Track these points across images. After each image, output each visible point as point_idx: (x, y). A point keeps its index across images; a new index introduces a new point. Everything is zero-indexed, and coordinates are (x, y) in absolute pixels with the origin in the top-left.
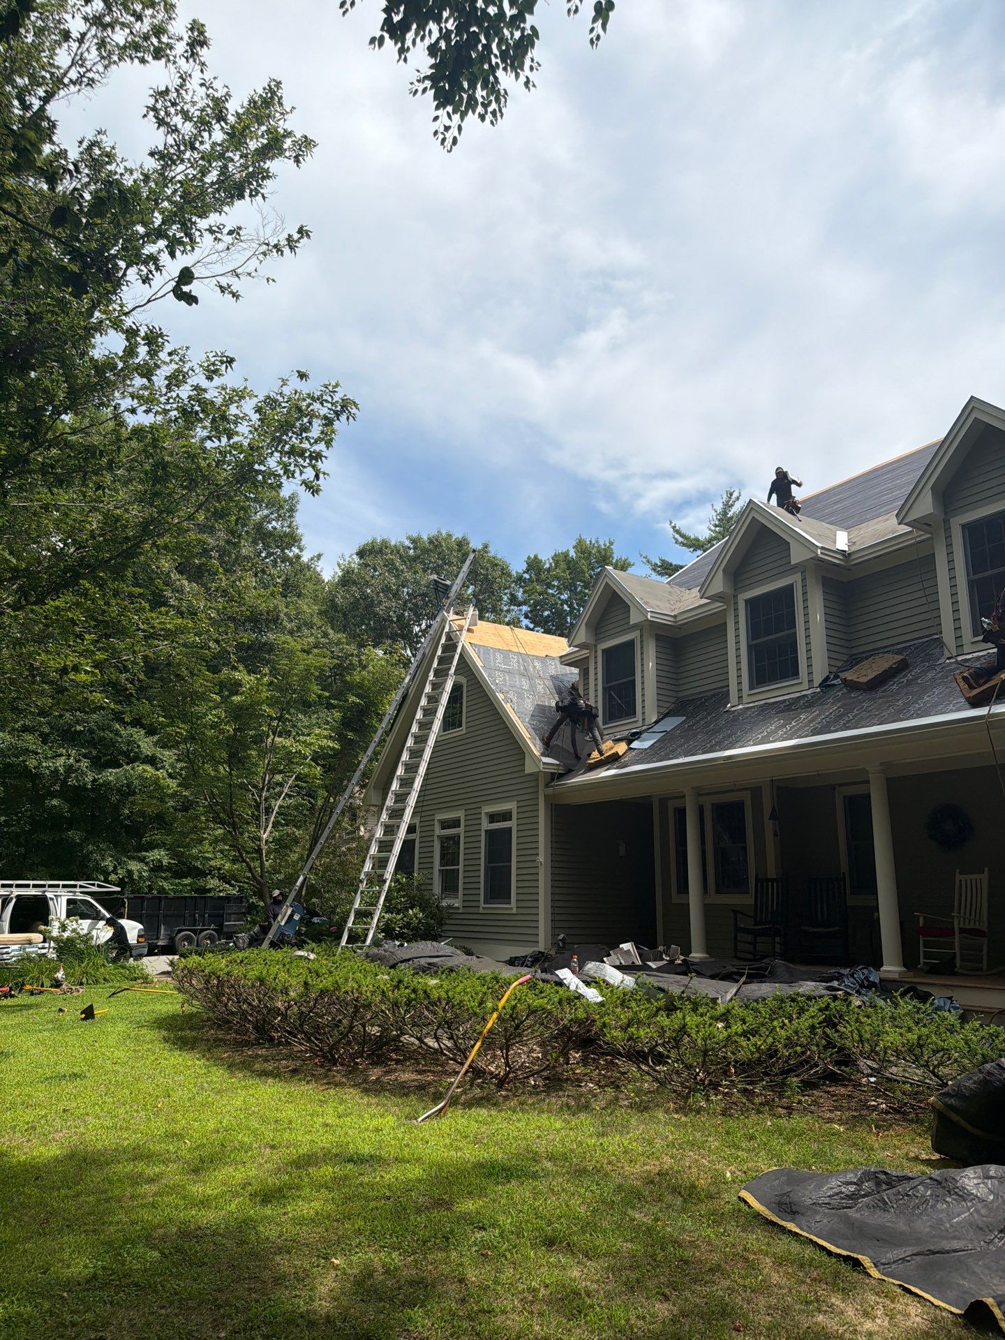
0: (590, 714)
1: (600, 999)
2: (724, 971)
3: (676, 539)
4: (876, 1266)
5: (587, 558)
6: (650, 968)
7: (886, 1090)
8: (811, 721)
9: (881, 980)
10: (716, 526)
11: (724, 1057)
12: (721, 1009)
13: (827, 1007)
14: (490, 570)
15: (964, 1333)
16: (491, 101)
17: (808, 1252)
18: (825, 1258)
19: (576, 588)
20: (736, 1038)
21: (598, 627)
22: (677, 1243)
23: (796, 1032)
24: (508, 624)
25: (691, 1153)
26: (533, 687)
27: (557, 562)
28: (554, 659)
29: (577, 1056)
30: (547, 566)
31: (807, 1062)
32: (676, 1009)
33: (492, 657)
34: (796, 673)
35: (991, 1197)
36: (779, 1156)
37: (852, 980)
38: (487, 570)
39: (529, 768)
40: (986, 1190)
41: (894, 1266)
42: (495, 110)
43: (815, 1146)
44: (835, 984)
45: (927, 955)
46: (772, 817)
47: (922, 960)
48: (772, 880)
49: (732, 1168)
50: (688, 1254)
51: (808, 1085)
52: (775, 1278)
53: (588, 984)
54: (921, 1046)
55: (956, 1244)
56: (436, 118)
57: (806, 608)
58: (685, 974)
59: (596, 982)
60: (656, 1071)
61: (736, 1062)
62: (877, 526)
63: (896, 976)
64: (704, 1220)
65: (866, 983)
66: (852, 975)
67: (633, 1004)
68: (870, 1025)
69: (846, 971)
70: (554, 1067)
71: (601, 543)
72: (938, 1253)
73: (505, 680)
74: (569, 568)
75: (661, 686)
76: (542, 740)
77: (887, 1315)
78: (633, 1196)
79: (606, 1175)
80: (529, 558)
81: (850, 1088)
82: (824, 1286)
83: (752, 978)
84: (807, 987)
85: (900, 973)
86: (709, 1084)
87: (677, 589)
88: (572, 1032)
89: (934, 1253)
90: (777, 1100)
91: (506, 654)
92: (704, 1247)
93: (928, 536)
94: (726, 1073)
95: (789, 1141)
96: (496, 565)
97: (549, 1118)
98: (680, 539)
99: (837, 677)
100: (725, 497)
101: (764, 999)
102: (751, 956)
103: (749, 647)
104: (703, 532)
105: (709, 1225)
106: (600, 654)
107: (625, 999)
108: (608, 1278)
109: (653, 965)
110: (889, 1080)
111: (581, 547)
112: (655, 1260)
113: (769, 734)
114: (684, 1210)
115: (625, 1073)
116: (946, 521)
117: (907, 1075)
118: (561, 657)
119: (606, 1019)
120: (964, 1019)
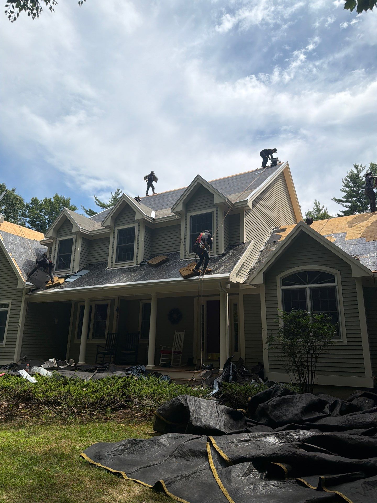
0: (50, 266)
1: (35, 381)
2: (90, 368)
3: (96, 202)
4: (126, 475)
5: (59, 203)
6: (60, 369)
7: (142, 410)
8: (136, 276)
9: (146, 370)
10: (112, 201)
11: (84, 402)
12: (85, 383)
13: (125, 381)
14: (14, 200)
15: (152, 494)
16: (34, 9)
17: (103, 473)
18: (109, 475)
19: (52, 214)
20: (89, 394)
21: (58, 231)
22: (52, 477)
23: (112, 391)
24: (19, 224)
25: (65, 440)
26: (26, 253)
27: (45, 202)
28: (37, 241)
29: (23, 405)
30: (41, 203)
31: (115, 401)
32: (67, 383)
33: (8, 237)
34: (132, 259)
35: (169, 444)
36: (99, 438)
37: (136, 370)
38: (13, 200)
39: (19, 286)
40: (167, 442)
41: (133, 474)
42: (35, 13)
43: (113, 433)
44: (130, 372)
45: (163, 361)
46: (117, 310)
47: (161, 362)
48: (114, 334)
49: (80, 444)
50: (55, 481)
51: (114, 410)
52: (89, 485)
53: (32, 375)
54: (154, 393)
55: (155, 463)
56: (7, 6)
57: (138, 236)
58: (74, 370)
59: (35, 375)
60: (55, 409)
61: (88, 403)
62: (165, 212)
63: (151, 368)
64: (65, 466)
65: (141, 371)
66: (136, 369)
67: (50, 383)
68: (138, 386)
69: (134, 367)
70: (12, 410)
71: (66, 198)
72: (148, 466)
73: (13, 248)
74: (50, 206)
75: (82, 258)
76: (27, 275)
77: (127, 492)
78: (37, 461)
79: (27, 453)
80: (33, 198)
81: (129, 410)
82: (107, 485)
83: (100, 371)
84: (119, 373)
85: (153, 367)
86: (77, 413)
87: (93, 221)
88: (21, 395)
89: (147, 467)
90: (102, 416)
91: (16, 237)
92: (63, 477)
93: (180, 218)
94: (84, 408)
95: (103, 432)
96: (17, 199)
97: (5, 432)
98: (98, 203)
99: (146, 261)
100: (116, 191)
101: (102, 379)
102: (102, 363)
103: (117, 247)
104: (107, 202)
105: (66, 468)
106: (58, 242)
107: (46, 381)
108: (19, 496)
109: (61, 367)
110: (143, 406)
111: (56, 198)
112: (41, 486)
113: (120, 280)
114: (57, 464)
115: (43, 411)
116: (186, 214)
117: (149, 404)
118: (41, 241)
119: (37, 389)
120: (170, 382)
